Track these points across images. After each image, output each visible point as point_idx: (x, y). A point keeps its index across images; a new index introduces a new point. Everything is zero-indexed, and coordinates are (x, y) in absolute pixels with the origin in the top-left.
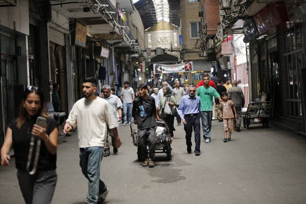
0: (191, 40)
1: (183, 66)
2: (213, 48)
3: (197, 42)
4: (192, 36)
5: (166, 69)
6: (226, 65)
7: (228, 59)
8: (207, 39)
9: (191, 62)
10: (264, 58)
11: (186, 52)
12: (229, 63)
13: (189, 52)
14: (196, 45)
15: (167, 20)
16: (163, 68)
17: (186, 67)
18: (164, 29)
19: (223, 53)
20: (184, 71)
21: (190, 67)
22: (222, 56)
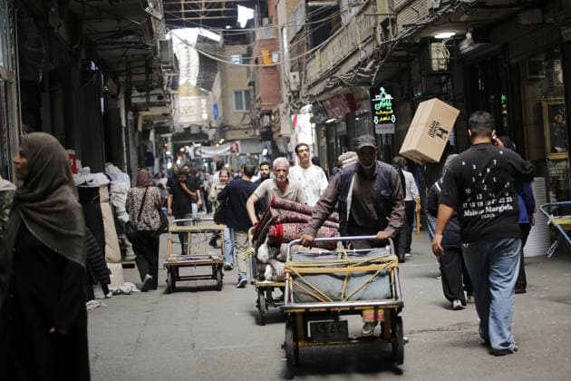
0: (235, 113)
1: (229, 148)
2: (269, 127)
3: (244, 117)
4: (237, 108)
5: (207, 152)
6: (286, 147)
7: (288, 140)
8: (262, 115)
9: (238, 142)
10: (333, 140)
11: (230, 129)
12: (289, 144)
13: (234, 129)
14: (243, 120)
15: (194, 82)
16: (203, 151)
17: (232, 149)
18: (188, 95)
19: (282, 132)
20: (229, 153)
21: (237, 148)
22: (280, 136)
